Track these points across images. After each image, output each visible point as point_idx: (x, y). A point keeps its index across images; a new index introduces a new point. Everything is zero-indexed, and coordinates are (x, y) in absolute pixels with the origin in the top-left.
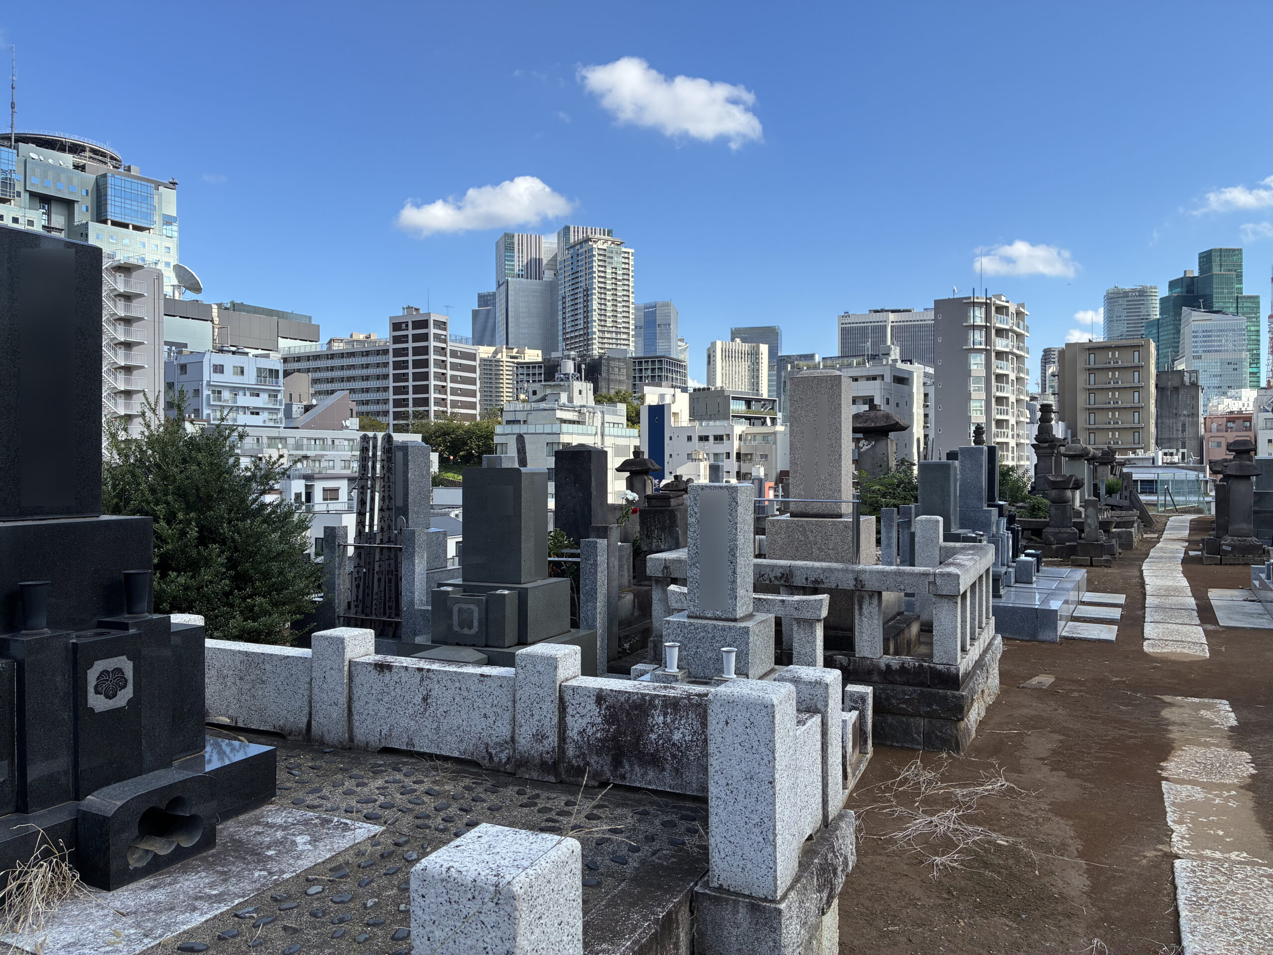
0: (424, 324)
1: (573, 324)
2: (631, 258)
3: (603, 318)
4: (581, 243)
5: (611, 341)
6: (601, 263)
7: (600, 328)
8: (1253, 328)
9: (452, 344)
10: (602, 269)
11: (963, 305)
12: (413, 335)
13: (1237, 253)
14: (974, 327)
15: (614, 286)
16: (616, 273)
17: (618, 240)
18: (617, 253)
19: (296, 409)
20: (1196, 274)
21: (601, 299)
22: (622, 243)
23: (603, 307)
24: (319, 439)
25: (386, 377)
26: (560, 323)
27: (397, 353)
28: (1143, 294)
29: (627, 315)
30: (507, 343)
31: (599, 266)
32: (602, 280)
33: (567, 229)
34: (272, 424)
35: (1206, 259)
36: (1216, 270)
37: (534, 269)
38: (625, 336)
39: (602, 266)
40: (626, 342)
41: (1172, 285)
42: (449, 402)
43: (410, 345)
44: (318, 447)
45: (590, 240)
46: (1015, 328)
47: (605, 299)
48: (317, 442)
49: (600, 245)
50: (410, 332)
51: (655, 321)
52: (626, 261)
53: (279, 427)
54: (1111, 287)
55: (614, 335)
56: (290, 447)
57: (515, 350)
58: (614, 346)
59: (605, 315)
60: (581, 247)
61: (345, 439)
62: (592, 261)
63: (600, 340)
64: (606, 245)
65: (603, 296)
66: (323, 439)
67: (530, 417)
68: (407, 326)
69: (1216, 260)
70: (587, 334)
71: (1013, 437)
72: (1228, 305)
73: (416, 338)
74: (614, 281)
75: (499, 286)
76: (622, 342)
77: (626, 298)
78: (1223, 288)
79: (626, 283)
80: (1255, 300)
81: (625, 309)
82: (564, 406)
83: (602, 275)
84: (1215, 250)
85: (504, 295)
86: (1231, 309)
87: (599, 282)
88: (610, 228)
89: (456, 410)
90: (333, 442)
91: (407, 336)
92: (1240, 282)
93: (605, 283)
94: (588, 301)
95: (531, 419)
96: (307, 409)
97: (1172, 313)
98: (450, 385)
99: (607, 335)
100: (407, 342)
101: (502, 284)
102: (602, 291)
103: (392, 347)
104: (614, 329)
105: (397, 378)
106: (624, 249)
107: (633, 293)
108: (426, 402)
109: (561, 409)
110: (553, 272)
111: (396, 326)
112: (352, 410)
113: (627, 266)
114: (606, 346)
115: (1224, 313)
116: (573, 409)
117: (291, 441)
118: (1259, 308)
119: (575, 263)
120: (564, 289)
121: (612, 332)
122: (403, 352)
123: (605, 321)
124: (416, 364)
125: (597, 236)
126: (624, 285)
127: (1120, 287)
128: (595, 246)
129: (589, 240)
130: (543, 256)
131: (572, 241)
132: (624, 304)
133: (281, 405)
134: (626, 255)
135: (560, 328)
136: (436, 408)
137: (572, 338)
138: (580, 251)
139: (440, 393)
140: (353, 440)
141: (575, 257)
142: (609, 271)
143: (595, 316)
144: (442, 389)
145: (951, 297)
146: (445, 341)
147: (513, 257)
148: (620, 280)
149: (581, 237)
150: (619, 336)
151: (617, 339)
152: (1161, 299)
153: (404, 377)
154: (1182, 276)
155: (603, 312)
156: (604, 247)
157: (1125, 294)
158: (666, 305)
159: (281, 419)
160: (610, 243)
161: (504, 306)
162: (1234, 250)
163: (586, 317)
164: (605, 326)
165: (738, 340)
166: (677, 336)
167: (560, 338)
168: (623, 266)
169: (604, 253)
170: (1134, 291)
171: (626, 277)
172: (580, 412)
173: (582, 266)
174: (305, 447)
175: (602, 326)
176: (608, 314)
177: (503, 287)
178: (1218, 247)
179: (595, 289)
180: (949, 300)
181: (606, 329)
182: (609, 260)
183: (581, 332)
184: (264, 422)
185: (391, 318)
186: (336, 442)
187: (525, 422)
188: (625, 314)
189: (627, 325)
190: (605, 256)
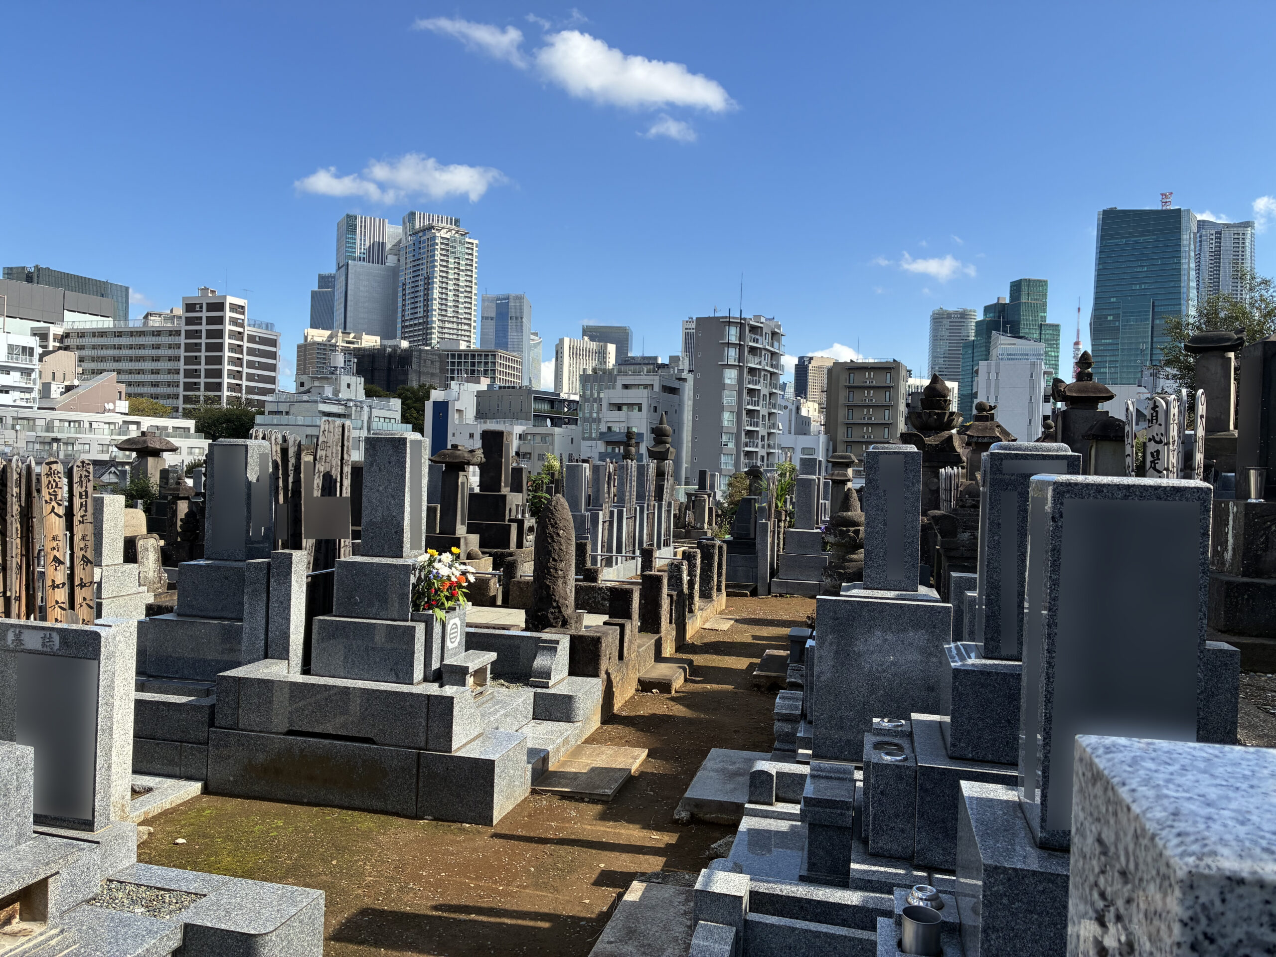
0: (220, 307)
1: (412, 311)
2: (475, 249)
3: (443, 307)
4: (424, 230)
5: (451, 331)
6: (443, 252)
7: (440, 318)
8: (1053, 354)
9: (249, 328)
10: (445, 258)
11: (722, 323)
12: (207, 317)
13: (1043, 283)
14: (729, 344)
15: (456, 276)
16: (459, 263)
17: (462, 230)
18: (460, 242)
19: (56, 390)
20: (1007, 301)
21: (442, 288)
22: (466, 233)
23: (444, 296)
24: (74, 421)
25: (177, 359)
26: (400, 310)
27: (189, 334)
28: (964, 315)
29: (469, 306)
30: (345, 328)
31: (441, 255)
32: (444, 269)
33: (412, 215)
34: (24, 404)
35: (1016, 288)
36: (1024, 299)
37: (376, 252)
38: (466, 327)
39: (444, 255)
40: (468, 334)
41: (987, 309)
42: (244, 388)
43: (204, 327)
44: (73, 430)
45: (433, 227)
46: (767, 347)
47: (447, 289)
48: (72, 424)
49: (443, 233)
50: (204, 314)
51: (507, 313)
52: (470, 251)
53: (32, 408)
54: (936, 308)
55: (455, 326)
56: (39, 429)
57: (352, 335)
58: (455, 337)
59: (446, 305)
60: (424, 235)
61: (105, 423)
62: (434, 250)
63: (440, 330)
64: (449, 234)
65: (444, 285)
66: (79, 422)
67: (293, 408)
68: (201, 307)
69: (1024, 289)
70: (427, 323)
71: (763, 447)
72: (1032, 331)
73: (210, 320)
74: (456, 271)
75: (339, 268)
76: (463, 333)
77: (468, 289)
78: (1028, 316)
79: (469, 273)
80: (1056, 327)
81: (467, 300)
82: (328, 398)
83: (445, 264)
84: (1025, 280)
85: (343, 278)
86: (1035, 336)
87: (441, 271)
88: (458, 217)
89: (251, 396)
90: (91, 424)
91: (201, 318)
92: (1044, 311)
93: (447, 272)
94: (428, 289)
95: (293, 410)
96: (68, 389)
97: (985, 336)
98: (246, 370)
99: (447, 325)
100: (201, 324)
101: (344, 267)
102: (444, 280)
103: (184, 328)
104: (455, 320)
105: (188, 360)
106: (467, 240)
107: (476, 284)
108: (218, 387)
109: (325, 402)
110: (396, 258)
111: (190, 307)
112: (120, 392)
113: (470, 257)
114: (446, 336)
115: (1027, 339)
116: (339, 402)
117: (40, 423)
118: (1058, 335)
119: (417, 250)
120: (405, 277)
121: (453, 322)
122: (196, 334)
123: (446, 311)
124: (209, 348)
125: (444, 224)
126: (467, 275)
127: (944, 308)
128: (437, 234)
129: (431, 228)
130: (386, 240)
131: (417, 226)
132: (466, 294)
133: (34, 383)
134: (470, 246)
135: (399, 315)
136: (229, 394)
137: (411, 325)
138: (423, 238)
139: (234, 378)
140: (115, 424)
141: (417, 245)
142: (451, 260)
143: (436, 305)
144: (238, 375)
145: (712, 315)
146: (242, 326)
147: (355, 239)
148: (463, 271)
149: (427, 223)
150: (460, 327)
151: (458, 330)
152: (977, 322)
153: (196, 360)
154: (995, 301)
155: (444, 302)
156: (448, 236)
157: (949, 315)
158: (520, 298)
159: (34, 399)
160: (454, 232)
161: (343, 289)
162: (1040, 281)
163: (426, 306)
164: (446, 316)
165: (586, 338)
166: (530, 329)
167: (399, 326)
168: (467, 257)
169: (446, 242)
170: (956, 313)
171: (469, 268)
172: (345, 405)
173: (424, 253)
174: (56, 429)
175: (443, 315)
176: (449, 304)
177: (344, 269)
178: (1027, 277)
179: (436, 277)
180: (709, 318)
181: (446, 319)
182: (453, 250)
183: (421, 321)
184: (15, 401)
185: (184, 298)
186: (94, 425)
187: (287, 413)
188: (467, 305)
189: (469, 316)
190: (448, 245)
